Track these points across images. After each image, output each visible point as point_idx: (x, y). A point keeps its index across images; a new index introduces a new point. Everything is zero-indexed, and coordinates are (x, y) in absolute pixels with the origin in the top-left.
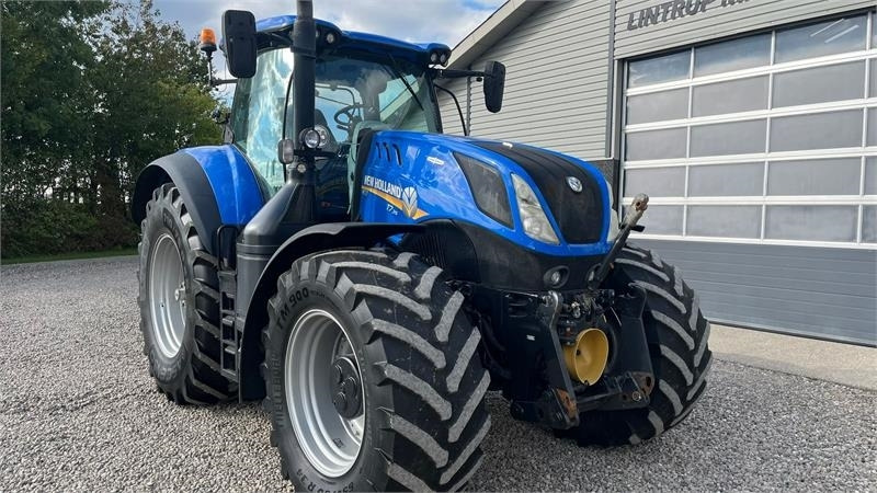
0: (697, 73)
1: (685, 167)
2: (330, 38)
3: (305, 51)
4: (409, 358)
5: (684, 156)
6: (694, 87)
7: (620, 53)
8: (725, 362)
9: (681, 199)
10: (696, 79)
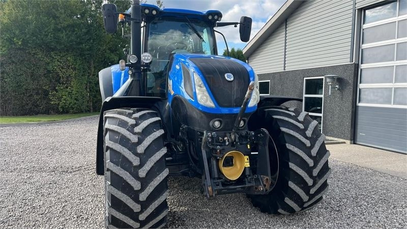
0: (401, 13)
1: (393, 66)
2: (154, 12)
3: (136, 20)
4: (120, 160)
5: (393, 60)
6: (399, 21)
7: (359, 6)
8: (392, 177)
9: (391, 84)
10: (399, 17)
